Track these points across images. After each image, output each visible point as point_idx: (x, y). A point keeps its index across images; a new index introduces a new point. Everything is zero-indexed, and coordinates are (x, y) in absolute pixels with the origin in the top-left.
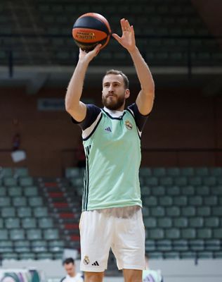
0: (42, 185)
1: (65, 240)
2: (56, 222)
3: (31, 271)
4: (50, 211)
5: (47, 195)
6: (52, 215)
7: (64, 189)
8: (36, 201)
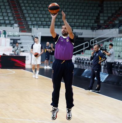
0: (10, 2)
1: (15, 20)
2: (13, 14)
3: (3, 30)
4: (12, 10)
5: (11, 5)
6: (12, 12)
7: (16, 4)
8: (8, 7)
